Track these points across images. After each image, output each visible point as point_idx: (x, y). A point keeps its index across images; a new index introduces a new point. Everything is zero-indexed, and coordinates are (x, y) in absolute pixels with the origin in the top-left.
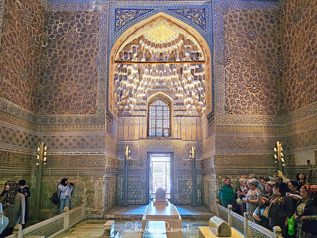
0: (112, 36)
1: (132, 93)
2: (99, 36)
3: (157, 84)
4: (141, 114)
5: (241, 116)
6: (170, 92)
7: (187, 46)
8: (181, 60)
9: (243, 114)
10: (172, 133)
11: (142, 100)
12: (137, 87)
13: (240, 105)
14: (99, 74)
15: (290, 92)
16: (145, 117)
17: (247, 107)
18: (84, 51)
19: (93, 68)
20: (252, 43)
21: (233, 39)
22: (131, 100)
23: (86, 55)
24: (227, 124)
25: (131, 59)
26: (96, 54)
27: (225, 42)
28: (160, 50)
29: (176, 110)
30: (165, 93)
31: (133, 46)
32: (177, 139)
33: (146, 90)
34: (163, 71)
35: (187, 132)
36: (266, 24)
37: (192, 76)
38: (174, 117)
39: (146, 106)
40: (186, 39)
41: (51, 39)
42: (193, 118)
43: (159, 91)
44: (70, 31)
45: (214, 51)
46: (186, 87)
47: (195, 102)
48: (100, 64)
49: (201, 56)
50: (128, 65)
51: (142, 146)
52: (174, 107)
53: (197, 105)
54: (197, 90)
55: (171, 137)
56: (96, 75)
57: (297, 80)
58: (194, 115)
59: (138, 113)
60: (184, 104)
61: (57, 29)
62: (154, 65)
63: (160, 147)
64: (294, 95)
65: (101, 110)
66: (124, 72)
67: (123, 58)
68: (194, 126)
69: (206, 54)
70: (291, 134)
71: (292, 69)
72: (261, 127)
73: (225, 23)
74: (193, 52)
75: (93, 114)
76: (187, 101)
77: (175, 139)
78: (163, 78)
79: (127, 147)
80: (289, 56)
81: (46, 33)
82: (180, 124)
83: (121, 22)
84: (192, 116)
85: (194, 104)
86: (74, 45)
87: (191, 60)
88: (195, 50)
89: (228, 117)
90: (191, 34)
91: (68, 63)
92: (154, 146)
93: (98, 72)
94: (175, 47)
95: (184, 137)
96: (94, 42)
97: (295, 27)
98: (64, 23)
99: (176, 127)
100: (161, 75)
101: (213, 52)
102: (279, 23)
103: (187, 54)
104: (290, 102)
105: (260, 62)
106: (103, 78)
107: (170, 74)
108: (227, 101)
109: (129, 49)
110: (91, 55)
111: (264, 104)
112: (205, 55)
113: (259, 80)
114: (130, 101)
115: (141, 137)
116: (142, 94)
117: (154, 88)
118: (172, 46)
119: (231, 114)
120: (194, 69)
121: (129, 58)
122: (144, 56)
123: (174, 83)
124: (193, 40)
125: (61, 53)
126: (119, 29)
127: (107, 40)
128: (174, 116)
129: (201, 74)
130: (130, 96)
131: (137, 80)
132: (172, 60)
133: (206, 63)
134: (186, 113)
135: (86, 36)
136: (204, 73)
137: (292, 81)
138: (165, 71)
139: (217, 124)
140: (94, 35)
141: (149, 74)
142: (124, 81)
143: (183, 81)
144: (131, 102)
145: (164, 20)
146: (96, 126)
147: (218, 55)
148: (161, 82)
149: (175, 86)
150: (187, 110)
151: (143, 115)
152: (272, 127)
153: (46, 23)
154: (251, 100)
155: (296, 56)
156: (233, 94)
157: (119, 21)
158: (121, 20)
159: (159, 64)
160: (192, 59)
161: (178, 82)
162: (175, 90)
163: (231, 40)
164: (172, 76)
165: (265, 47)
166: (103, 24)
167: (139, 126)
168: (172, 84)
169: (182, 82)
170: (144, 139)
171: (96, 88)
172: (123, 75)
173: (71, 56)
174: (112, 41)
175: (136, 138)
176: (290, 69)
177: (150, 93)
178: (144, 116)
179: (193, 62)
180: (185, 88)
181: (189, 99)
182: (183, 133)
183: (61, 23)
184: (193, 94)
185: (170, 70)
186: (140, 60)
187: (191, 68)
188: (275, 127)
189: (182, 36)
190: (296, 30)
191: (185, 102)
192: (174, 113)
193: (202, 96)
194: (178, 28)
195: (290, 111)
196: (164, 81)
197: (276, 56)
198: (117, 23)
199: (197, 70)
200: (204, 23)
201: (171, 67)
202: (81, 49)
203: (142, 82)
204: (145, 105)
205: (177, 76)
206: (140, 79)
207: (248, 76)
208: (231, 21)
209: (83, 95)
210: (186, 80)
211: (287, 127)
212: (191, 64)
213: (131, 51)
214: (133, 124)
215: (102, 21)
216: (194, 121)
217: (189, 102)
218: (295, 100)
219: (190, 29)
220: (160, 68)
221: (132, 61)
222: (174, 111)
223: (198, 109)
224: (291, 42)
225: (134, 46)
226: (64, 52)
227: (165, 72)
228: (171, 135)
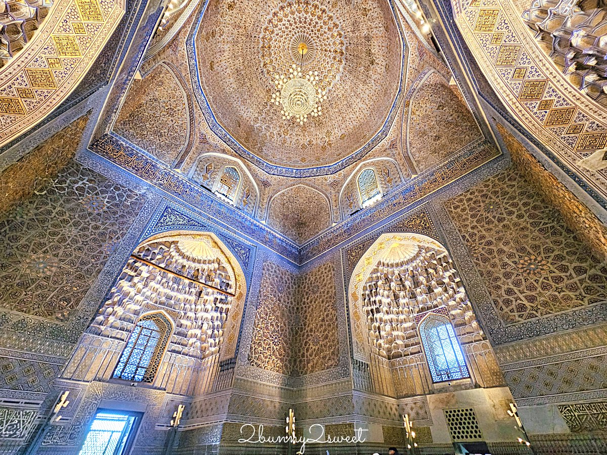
0: (150, 229)
1: (123, 301)
2: (133, 221)
3: (163, 299)
4: (118, 336)
5: (260, 370)
6: (175, 316)
7: (221, 272)
8: (206, 281)
9: (263, 368)
10: (155, 377)
11: (131, 315)
12: (136, 294)
13: (262, 356)
14: (108, 263)
15: (304, 353)
16: (123, 342)
17: (267, 360)
18: (102, 227)
19: (104, 253)
20: (280, 295)
21: (267, 286)
22: (115, 310)
23: (103, 234)
24: (245, 378)
25: (151, 259)
26: (118, 238)
27: (260, 286)
28: (185, 262)
29: (175, 341)
30: (169, 314)
31: (161, 246)
32: (159, 389)
33: (144, 302)
34: (178, 286)
35: (177, 379)
36: (291, 284)
37: (214, 305)
38: (168, 352)
39: (132, 325)
40: (222, 265)
41: (57, 191)
42: (193, 358)
43: (161, 308)
44: (95, 196)
45: (251, 291)
46: (199, 315)
47: (202, 336)
48: (117, 253)
49: (230, 288)
50: (143, 264)
51: (93, 395)
52: (174, 337)
53: (203, 341)
54: (213, 322)
55: (151, 384)
56: (104, 264)
57: (311, 344)
58: (195, 354)
59: (115, 333)
60: (187, 336)
61: (76, 186)
62: (171, 275)
63: (127, 400)
64: (307, 357)
65: (81, 318)
66: (134, 271)
67: (142, 254)
68: (190, 371)
69: (239, 288)
70: (300, 401)
71: (307, 332)
72: (276, 387)
73: (264, 269)
74: (224, 281)
75: (62, 320)
76: (193, 333)
77: (155, 388)
78: (173, 294)
79: (67, 393)
80: (306, 319)
81: (54, 181)
82: (171, 364)
83: (167, 221)
84: (192, 356)
85: (200, 339)
86: (90, 214)
87: (219, 288)
88: (227, 280)
89: (248, 369)
90: (230, 264)
91: (64, 231)
92: (116, 397)
93: (109, 262)
94: (205, 267)
95: (170, 388)
96: (123, 223)
97: (313, 296)
98: (92, 185)
99: (165, 368)
100: (173, 290)
101: (249, 291)
102: (299, 286)
103: (217, 280)
104: (303, 363)
105: (283, 315)
106: (112, 271)
107: (185, 293)
108: (251, 348)
109: (156, 248)
110: (110, 236)
111: (282, 360)
112: (237, 289)
113: (280, 332)
114: (113, 310)
115: (101, 376)
116: (136, 306)
117: (156, 302)
118: (202, 265)
119: (253, 365)
120: (218, 299)
121: (149, 258)
122: (165, 262)
123: (185, 305)
124: (229, 270)
125: (62, 213)
126: (160, 225)
127: (141, 230)
128: (169, 349)
129: (225, 307)
130: (119, 303)
131: (140, 286)
132: (195, 278)
133: (236, 297)
134: (186, 350)
135: (115, 213)
136: (229, 306)
137: (306, 342)
138: (181, 287)
139: (237, 376)
140: (128, 218)
141: (160, 284)
142: (125, 282)
143: (199, 307)
144: (114, 313)
145: (210, 240)
146: (55, 344)
147: (253, 296)
148: (169, 298)
149: (184, 309)
150: (188, 346)
151: (122, 338)
152: (284, 389)
153: (63, 171)
154: (272, 353)
155: (312, 321)
156: (258, 342)
157: (165, 218)
158: (168, 219)
159: (177, 276)
160: (221, 287)
161: (190, 305)
162: (183, 314)
163: (265, 286)
164: (187, 296)
165: (288, 303)
166: (146, 213)
167: (105, 356)
168: (182, 305)
169: (197, 307)
170: (104, 381)
171: (93, 281)
172: (129, 274)
173: (76, 224)
174: (147, 234)
175: (90, 376)
176: (306, 331)
177: (148, 307)
178: (123, 340)
179: (221, 291)
180: (197, 316)
181: (198, 332)
182: (171, 380)
183: (87, 183)
184: (205, 327)
185: (187, 289)
186: (159, 263)
187: (215, 296)
188: (287, 390)
189: (219, 261)
190: (314, 300)
191: (189, 333)
192: (169, 346)
193: (216, 332)
194: (220, 252)
195: (302, 373)
196: (173, 298)
197: (295, 314)
198: (163, 219)
199: (221, 301)
200: (247, 261)
201: (190, 285)
202: (99, 224)
203: (145, 290)
204: (132, 323)
205: (193, 298)
206: (146, 285)
207: (273, 325)
208: (268, 270)
209: (62, 286)
210: (203, 306)
211: (297, 392)
212: (218, 292)
213: (156, 251)
214: (95, 350)
215: (145, 208)
216: (192, 364)
217: (196, 336)
218: (308, 363)
219: (233, 259)
220: (176, 281)
221: (152, 261)
222: (172, 342)
223: (202, 347)
224: (309, 307)
225: (163, 247)
226: (68, 215)
227: (179, 287)
228: (152, 380)
